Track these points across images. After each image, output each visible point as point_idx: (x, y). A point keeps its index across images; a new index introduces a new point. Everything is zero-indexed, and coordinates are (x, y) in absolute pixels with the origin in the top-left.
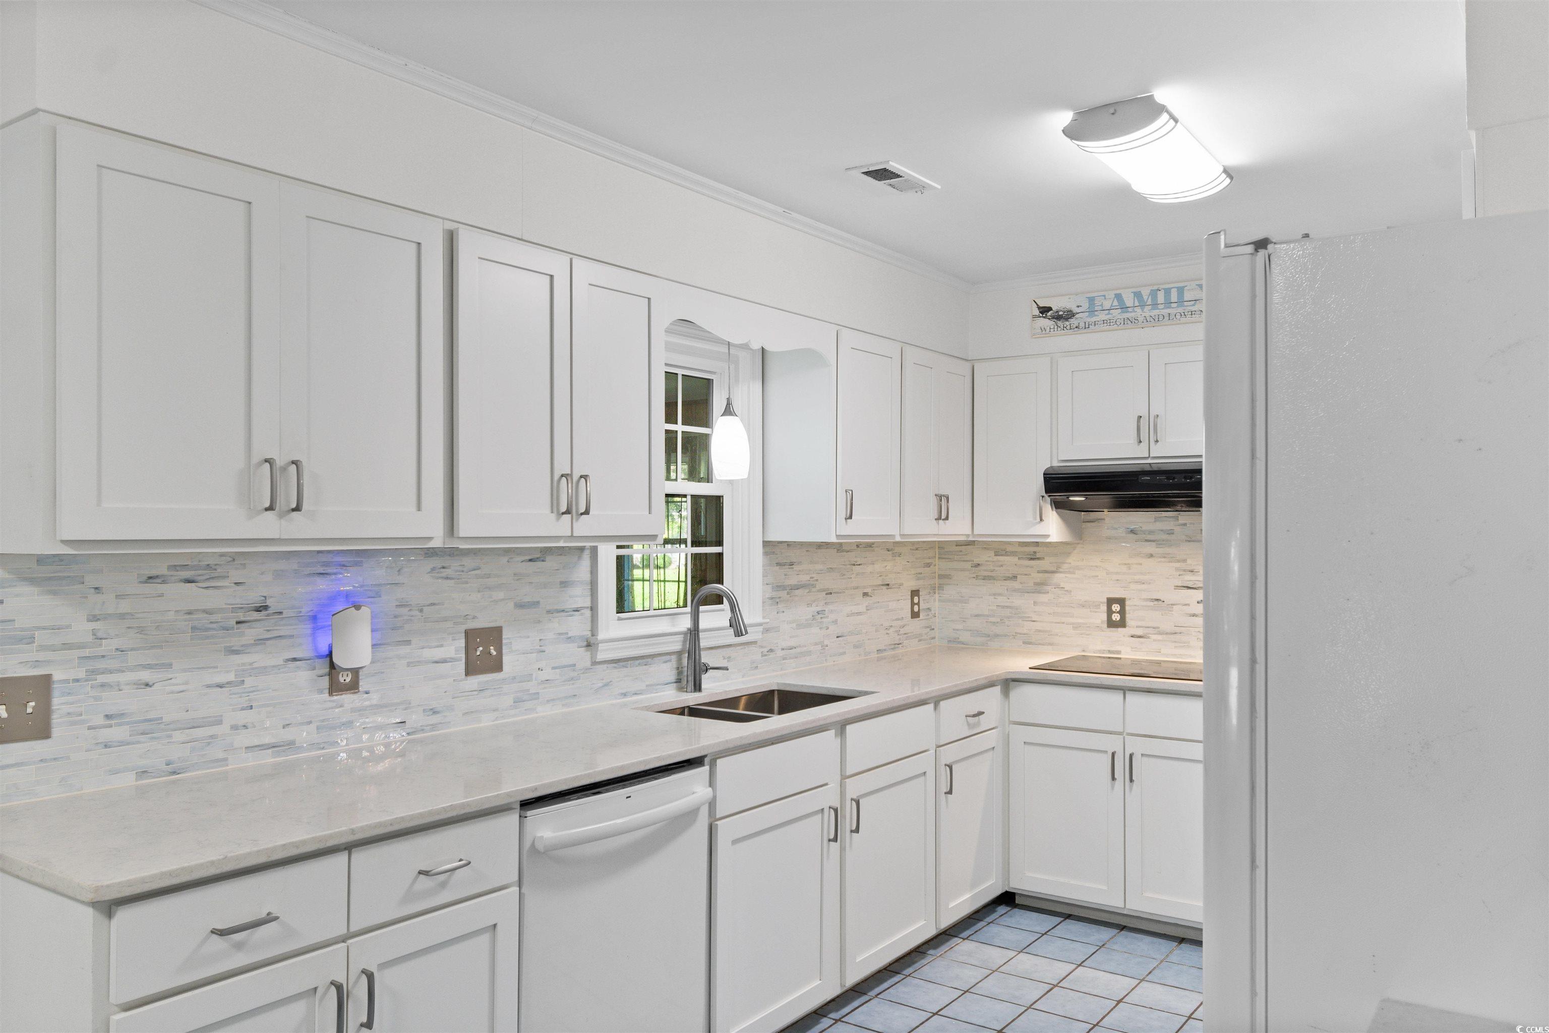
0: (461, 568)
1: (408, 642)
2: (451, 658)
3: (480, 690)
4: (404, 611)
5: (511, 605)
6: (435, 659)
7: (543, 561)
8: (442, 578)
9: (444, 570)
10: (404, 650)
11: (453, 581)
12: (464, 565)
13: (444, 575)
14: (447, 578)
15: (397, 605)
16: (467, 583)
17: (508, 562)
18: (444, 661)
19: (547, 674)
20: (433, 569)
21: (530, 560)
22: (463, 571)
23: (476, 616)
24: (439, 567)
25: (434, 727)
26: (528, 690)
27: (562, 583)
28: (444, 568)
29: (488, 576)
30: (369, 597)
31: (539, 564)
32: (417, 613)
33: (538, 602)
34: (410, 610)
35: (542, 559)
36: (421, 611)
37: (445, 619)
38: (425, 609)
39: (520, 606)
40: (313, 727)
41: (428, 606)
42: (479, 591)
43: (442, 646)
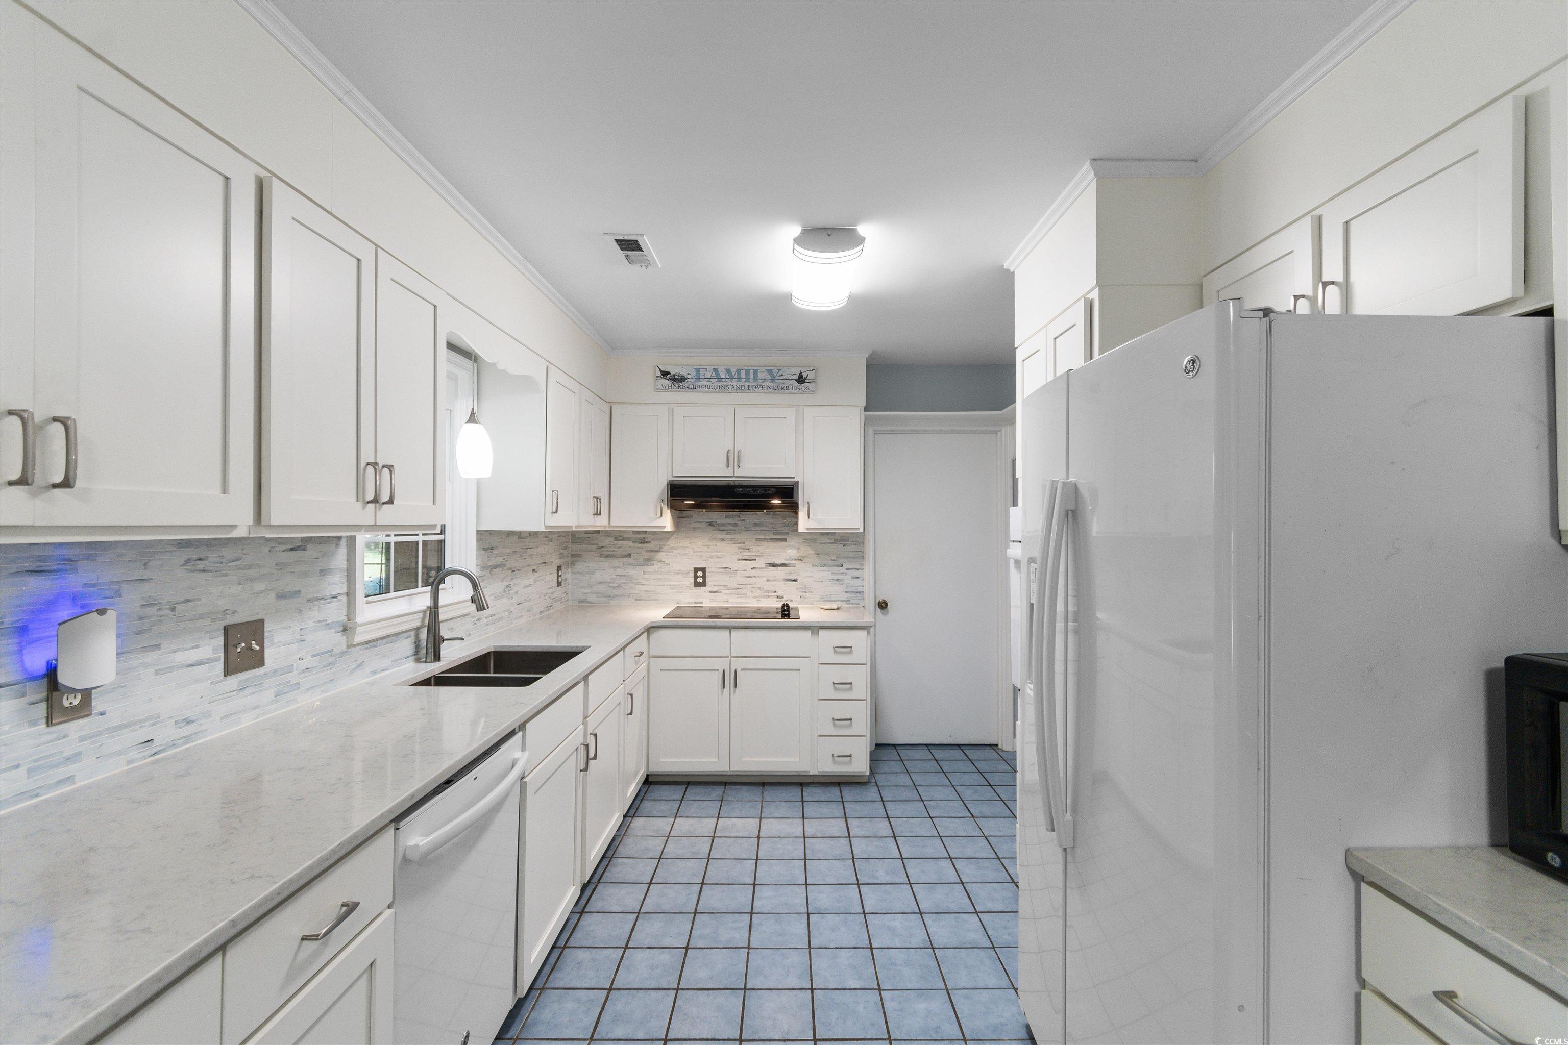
0: (219, 559)
1: (157, 647)
2: (208, 659)
3: (240, 690)
4: (152, 611)
5: (273, 595)
6: (190, 662)
7: (304, 550)
8: (199, 571)
9: (200, 562)
10: (151, 657)
11: (210, 574)
12: (223, 556)
13: (200, 567)
14: (204, 571)
15: (142, 605)
16: (226, 575)
17: (270, 551)
18: (200, 663)
19: (308, 662)
20: (187, 562)
21: (292, 549)
22: (222, 563)
23: (236, 611)
24: (195, 559)
25: (187, 739)
26: (289, 682)
27: (321, 571)
28: (200, 559)
29: (250, 567)
30: (105, 598)
31: (300, 553)
32: (168, 612)
33: (299, 592)
34: (159, 609)
35: (303, 547)
36: (173, 609)
37: (202, 617)
38: (179, 608)
39: (281, 596)
40: (22, 770)
41: (181, 603)
42: (239, 584)
43: (197, 647)
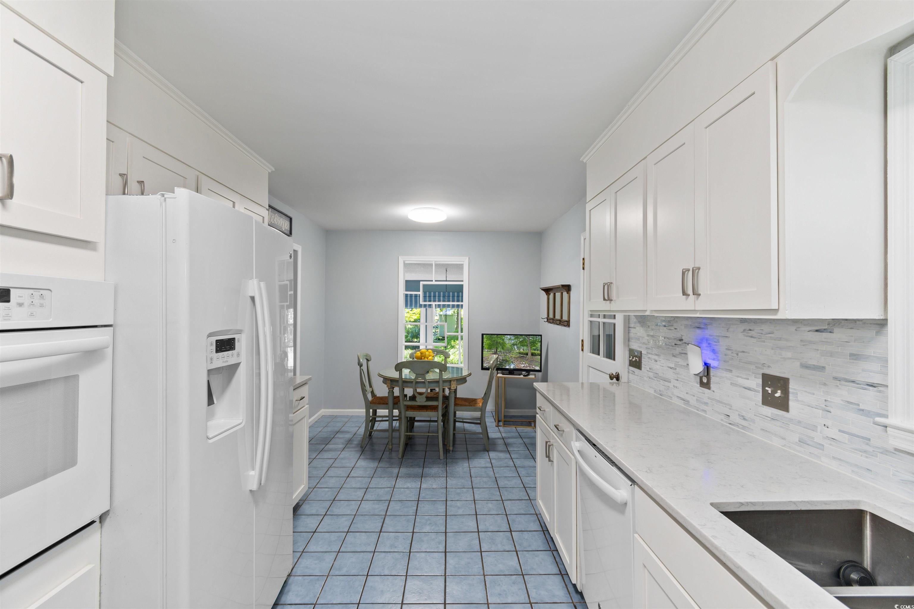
0: (761, 332)
1: (731, 371)
2: (753, 389)
3: (772, 419)
4: (729, 352)
5: (798, 364)
6: (745, 386)
7: (830, 332)
8: (749, 336)
9: (750, 332)
10: (729, 375)
11: (755, 339)
12: (763, 330)
13: (750, 335)
14: (752, 337)
15: (726, 349)
16: (764, 342)
17: (796, 330)
18: (749, 389)
19: (833, 432)
20: (744, 330)
21: (817, 331)
22: (762, 334)
23: (770, 366)
24: (748, 329)
25: (744, 427)
26: (813, 438)
27: (851, 355)
28: (750, 330)
29: (780, 339)
30: (715, 342)
31: (824, 335)
32: (735, 355)
33: (824, 368)
34: (732, 353)
35: (830, 330)
36: (737, 354)
37: (750, 363)
38: (740, 354)
39: (805, 366)
40: (695, 398)
41: (741, 352)
42: (772, 349)
43: (748, 379)
